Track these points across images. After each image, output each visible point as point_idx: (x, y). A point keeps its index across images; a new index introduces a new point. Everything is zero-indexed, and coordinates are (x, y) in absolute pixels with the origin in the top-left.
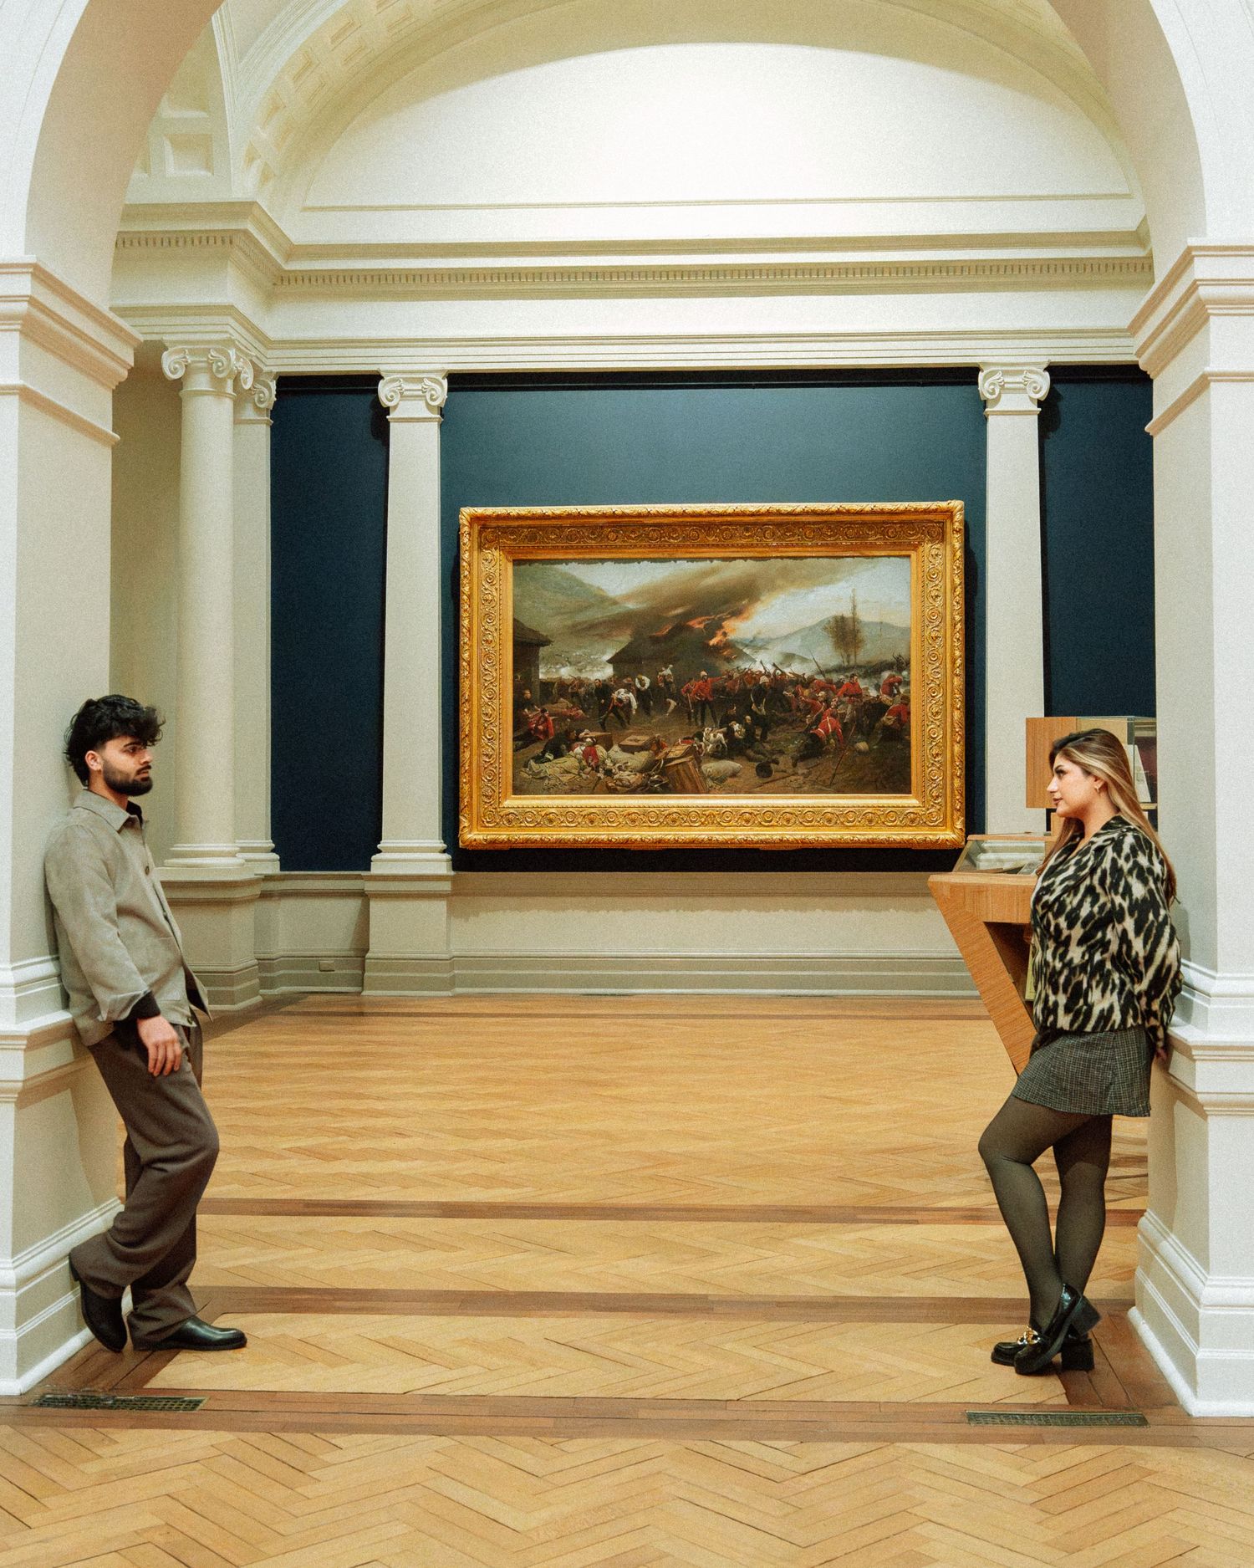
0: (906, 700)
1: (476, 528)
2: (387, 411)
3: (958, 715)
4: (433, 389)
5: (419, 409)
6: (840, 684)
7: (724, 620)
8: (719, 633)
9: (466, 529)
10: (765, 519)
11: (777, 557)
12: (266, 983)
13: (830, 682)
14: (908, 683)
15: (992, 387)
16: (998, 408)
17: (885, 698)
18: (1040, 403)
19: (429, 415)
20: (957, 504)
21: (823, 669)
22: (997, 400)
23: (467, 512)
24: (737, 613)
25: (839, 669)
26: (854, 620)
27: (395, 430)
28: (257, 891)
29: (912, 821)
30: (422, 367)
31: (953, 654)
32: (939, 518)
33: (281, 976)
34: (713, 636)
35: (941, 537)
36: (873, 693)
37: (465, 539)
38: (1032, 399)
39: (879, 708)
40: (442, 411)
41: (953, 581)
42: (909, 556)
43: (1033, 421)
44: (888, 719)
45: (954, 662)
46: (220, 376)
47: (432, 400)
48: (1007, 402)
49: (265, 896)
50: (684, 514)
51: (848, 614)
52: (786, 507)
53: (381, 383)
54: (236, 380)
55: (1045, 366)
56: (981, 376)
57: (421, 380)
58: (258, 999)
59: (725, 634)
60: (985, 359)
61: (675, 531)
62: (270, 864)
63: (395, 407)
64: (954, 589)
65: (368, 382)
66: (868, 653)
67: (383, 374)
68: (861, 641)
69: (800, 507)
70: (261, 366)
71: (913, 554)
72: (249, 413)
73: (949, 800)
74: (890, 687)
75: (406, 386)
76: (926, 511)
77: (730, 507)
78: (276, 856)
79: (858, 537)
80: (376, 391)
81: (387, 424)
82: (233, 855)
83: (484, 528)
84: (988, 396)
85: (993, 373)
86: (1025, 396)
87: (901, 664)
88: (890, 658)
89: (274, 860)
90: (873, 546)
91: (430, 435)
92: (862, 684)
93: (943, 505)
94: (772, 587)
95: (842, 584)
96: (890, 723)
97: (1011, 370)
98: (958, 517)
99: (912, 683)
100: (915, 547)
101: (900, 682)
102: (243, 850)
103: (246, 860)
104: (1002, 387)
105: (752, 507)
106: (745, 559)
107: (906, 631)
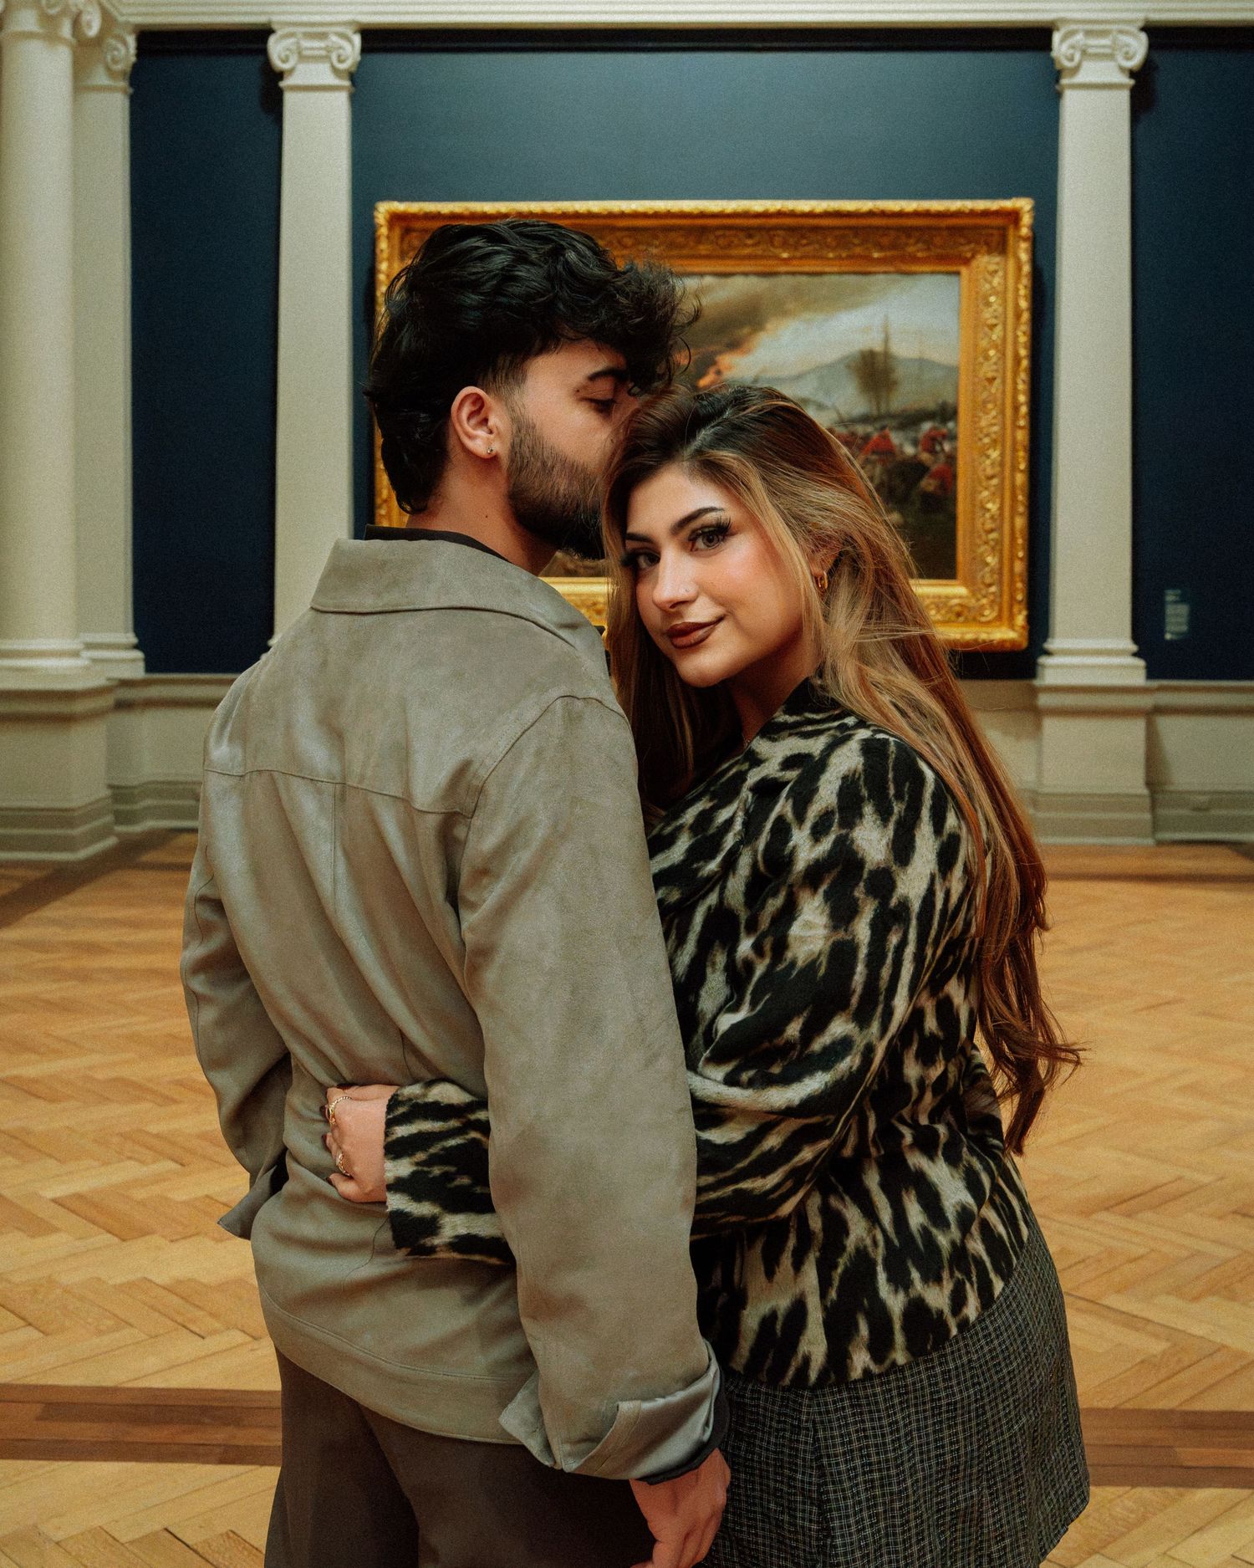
0: (952, 459)
1: (397, 232)
2: (280, 75)
3: (1021, 479)
4: (340, 48)
5: (322, 74)
6: (866, 438)
7: (721, 352)
8: (712, 370)
9: (384, 231)
10: (774, 221)
11: (787, 273)
12: (123, 818)
13: (853, 434)
14: (953, 437)
15: (1071, 51)
16: (1080, 78)
17: (925, 457)
18: (1132, 74)
19: (332, 80)
20: (1024, 205)
21: (845, 416)
22: (1075, 70)
23: (384, 209)
24: (735, 345)
25: (865, 419)
26: (887, 355)
27: (290, 101)
28: (108, 701)
29: (959, 615)
30: (328, 19)
31: (1015, 398)
32: (998, 222)
33: (145, 808)
34: (702, 375)
35: (1001, 247)
36: (909, 450)
37: (383, 245)
38: (1122, 69)
39: (916, 469)
40: (353, 77)
41: (1017, 305)
42: (958, 273)
43: (1124, 98)
44: (928, 484)
45: (1016, 408)
46: (53, 12)
47: (341, 61)
48: (1091, 72)
49: (123, 706)
50: (669, 215)
51: (878, 347)
52: (804, 206)
53: (272, 40)
54: (76, 23)
55: (1141, 24)
56: (1056, 37)
57: (323, 36)
58: (111, 842)
59: (719, 373)
60: (1062, 15)
61: (656, 237)
62: (132, 666)
63: (291, 71)
64: (1018, 316)
65: (255, 38)
66: (903, 399)
67: (275, 27)
68: (895, 383)
69: (820, 206)
70: (115, 13)
71: (964, 270)
72: (101, 78)
73: (1006, 588)
74: (931, 444)
75: (306, 44)
76: (986, 213)
77: (731, 206)
78: (139, 655)
79: (893, 247)
80: (264, 52)
81: (279, 93)
82: (75, 654)
83: (407, 231)
84: (1067, 64)
85: (1072, 33)
86: (1112, 64)
87: (947, 413)
88: (931, 405)
89: (134, 660)
90: (914, 259)
91: (338, 108)
92: (896, 438)
93: (1008, 204)
94: (782, 311)
95: (870, 310)
96: (931, 488)
97: (1095, 30)
98: (1027, 220)
99: (961, 436)
100: (966, 262)
101: (944, 437)
102: (90, 646)
103: (95, 661)
104: (1084, 53)
105: (758, 206)
106: (746, 274)
107: (953, 371)
